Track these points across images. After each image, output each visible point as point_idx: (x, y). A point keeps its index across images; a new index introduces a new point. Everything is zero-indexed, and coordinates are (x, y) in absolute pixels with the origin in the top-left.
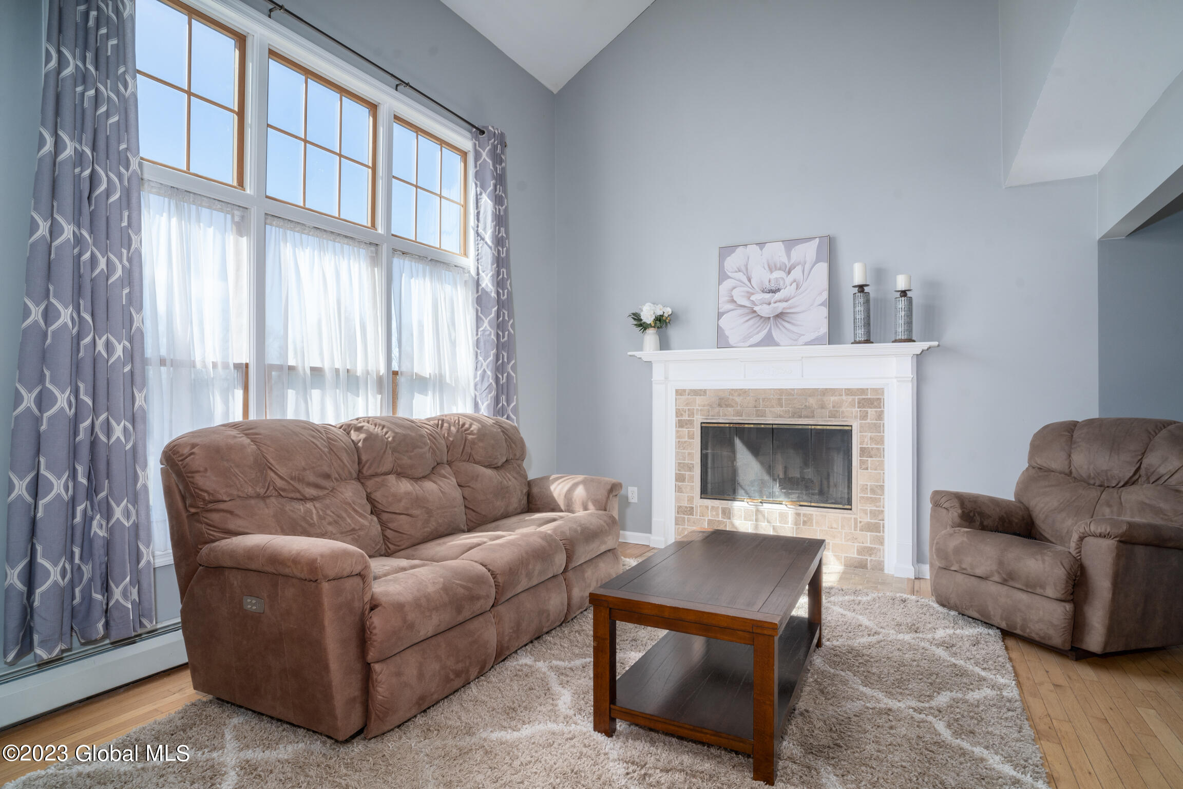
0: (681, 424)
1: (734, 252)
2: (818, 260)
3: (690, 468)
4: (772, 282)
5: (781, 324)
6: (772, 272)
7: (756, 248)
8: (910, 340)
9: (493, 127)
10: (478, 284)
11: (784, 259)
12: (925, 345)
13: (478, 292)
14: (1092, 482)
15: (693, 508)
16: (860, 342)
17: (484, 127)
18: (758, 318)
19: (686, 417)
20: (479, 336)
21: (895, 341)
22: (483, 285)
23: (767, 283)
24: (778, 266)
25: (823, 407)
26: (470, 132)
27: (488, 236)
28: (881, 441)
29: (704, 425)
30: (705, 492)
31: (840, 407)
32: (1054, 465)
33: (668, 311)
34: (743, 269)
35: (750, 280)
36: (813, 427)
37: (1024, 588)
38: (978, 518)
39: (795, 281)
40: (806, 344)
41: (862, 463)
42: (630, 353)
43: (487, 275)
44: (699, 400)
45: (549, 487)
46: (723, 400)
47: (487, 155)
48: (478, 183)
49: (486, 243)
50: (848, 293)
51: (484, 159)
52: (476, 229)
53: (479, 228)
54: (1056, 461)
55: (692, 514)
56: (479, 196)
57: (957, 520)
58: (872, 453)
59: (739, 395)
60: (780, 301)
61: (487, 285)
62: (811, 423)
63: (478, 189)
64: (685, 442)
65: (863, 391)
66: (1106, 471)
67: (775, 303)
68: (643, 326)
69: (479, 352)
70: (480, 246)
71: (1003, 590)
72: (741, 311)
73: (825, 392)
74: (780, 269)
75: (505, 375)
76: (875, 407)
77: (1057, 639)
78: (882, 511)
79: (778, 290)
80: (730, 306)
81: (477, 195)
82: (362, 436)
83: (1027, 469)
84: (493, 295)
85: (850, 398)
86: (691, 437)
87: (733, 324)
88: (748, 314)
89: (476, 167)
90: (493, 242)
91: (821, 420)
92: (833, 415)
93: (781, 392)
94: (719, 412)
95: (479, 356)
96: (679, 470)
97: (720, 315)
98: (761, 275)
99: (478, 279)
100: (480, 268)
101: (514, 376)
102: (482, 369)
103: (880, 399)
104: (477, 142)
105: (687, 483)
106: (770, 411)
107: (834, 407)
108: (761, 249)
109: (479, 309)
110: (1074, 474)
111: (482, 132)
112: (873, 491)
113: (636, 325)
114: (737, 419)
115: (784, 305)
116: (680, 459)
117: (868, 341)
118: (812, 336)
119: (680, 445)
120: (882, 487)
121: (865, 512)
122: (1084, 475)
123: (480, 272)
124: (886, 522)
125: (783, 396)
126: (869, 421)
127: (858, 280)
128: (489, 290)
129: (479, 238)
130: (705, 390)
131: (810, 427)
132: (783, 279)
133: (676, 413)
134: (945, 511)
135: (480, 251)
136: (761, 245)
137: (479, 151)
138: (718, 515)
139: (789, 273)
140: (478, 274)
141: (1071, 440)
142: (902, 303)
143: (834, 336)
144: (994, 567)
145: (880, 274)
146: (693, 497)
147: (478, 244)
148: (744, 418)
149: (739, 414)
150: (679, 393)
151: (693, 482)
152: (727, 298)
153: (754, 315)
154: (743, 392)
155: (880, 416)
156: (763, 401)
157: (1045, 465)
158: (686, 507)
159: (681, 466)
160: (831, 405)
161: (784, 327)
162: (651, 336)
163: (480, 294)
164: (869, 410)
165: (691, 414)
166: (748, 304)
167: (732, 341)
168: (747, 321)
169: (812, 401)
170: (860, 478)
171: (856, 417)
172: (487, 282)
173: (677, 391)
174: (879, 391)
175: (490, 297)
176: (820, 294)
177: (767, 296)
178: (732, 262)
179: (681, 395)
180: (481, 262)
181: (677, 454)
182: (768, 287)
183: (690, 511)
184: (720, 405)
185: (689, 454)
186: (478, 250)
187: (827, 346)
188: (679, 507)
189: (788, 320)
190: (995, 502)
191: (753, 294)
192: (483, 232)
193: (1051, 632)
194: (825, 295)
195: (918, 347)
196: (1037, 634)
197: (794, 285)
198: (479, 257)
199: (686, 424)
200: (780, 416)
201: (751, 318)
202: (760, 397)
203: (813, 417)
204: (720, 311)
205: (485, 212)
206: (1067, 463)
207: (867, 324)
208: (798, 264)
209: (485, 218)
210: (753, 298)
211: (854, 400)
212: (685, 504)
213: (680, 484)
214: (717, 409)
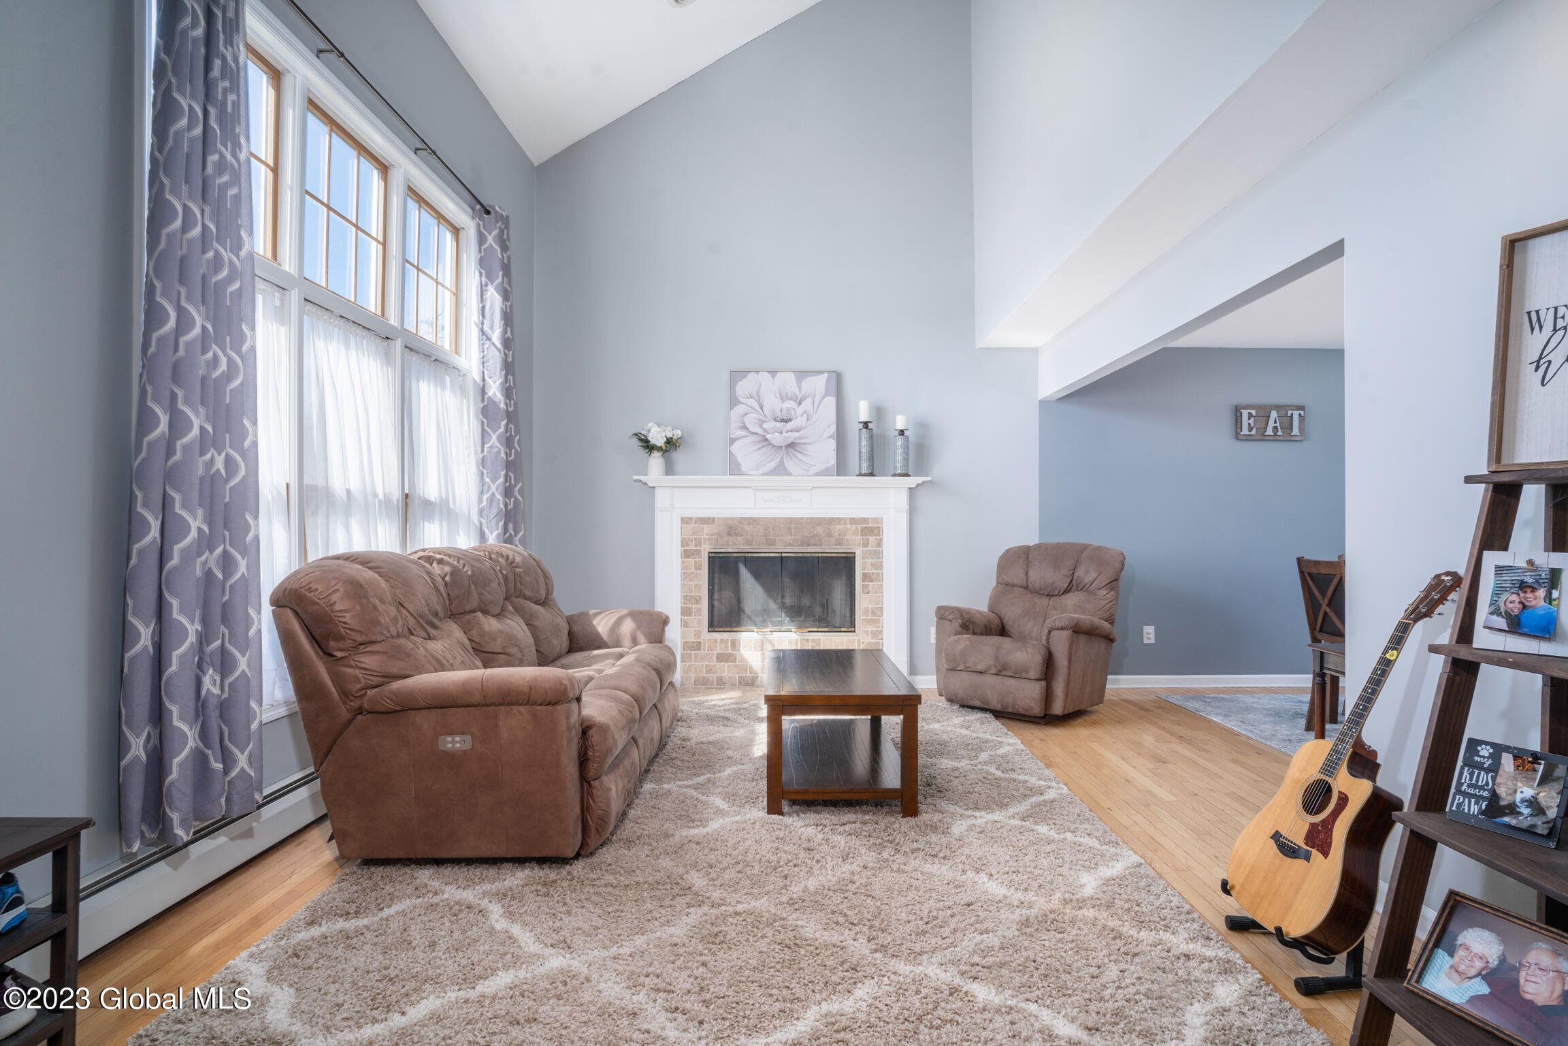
0: (687, 554)
1: (745, 377)
2: (827, 394)
3: (698, 601)
4: (784, 411)
5: (793, 454)
6: (783, 401)
7: (769, 375)
8: (907, 475)
9: (500, 208)
10: (483, 391)
11: (796, 390)
12: (920, 480)
13: (483, 401)
14: (1042, 592)
15: (700, 642)
16: (865, 475)
17: (490, 206)
18: (770, 447)
19: (692, 547)
20: (485, 453)
21: (895, 475)
22: (490, 394)
23: (779, 413)
24: (790, 395)
25: (830, 535)
26: (473, 209)
27: (496, 336)
28: (879, 566)
29: (711, 555)
30: (713, 626)
31: (845, 535)
32: (1016, 581)
33: (679, 433)
34: (755, 395)
35: (761, 407)
36: (820, 555)
37: (1013, 675)
38: (971, 627)
39: (805, 412)
40: (817, 474)
41: (864, 587)
42: (635, 477)
43: (495, 383)
44: (707, 529)
45: (592, 623)
46: (732, 528)
47: (494, 240)
48: (483, 272)
49: (494, 344)
50: (853, 428)
51: (491, 244)
52: (481, 326)
53: (485, 326)
54: (1016, 576)
55: (699, 649)
56: (484, 288)
57: (959, 629)
58: (873, 577)
59: (749, 524)
60: (791, 431)
61: (494, 393)
62: (819, 550)
63: (484, 279)
64: (692, 573)
65: (865, 520)
66: (1052, 584)
67: (787, 432)
68: (649, 447)
69: (485, 472)
70: (486, 347)
71: (998, 679)
72: (752, 439)
73: (832, 521)
74: (791, 399)
75: (512, 500)
76: (876, 535)
77: (1037, 710)
78: (882, 631)
79: (790, 420)
80: (742, 433)
81: (481, 286)
82: (447, 569)
83: (997, 585)
84: (502, 405)
85: (854, 527)
86: (698, 567)
87: (744, 451)
88: (760, 442)
89: (480, 252)
90: (501, 344)
91: (829, 548)
92: (839, 543)
93: (791, 520)
94: (728, 542)
95: (485, 477)
96: (685, 604)
97: (732, 441)
98: (772, 403)
99: (484, 386)
100: (486, 373)
101: (521, 499)
102: (490, 493)
103: (879, 528)
104: (481, 223)
105: (693, 617)
106: (780, 540)
107: (839, 535)
108: (773, 377)
109: (485, 421)
110: (1030, 587)
111: (488, 213)
112: (874, 613)
113: (642, 446)
114: (746, 548)
115: (796, 434)
116: (686, 592)
117: (871, 474)
118: (821, 467)
119: (686, 576)
120: (881, 609)
121: (867, 632)
122: (1037, 588)
123: (486, 378)
124: (885, 641)
125: (792, 524)
126: (870, 548)
127: (864, 418)
128: (497, 400)
129: (485, 338)
130: (714, 518)
131: (817, 555)
132: (794, 409)
133: (682, 542)
134: (948, 622)
135: (485, 353)
136: (773, 373)
137: (484, 234)
138: (727, 647)
139: (800, 404)
140: (484, 380)
141: (1028, 562)
142: (900, 441)
143: (841, 468)
144: (992, 662)
145: (879, 412)
146: (700, 631)
147: (483, 344)
148: (753, 546)
149: (749, 543)
150: (685, 521)
151: (700, 615)
152: (740, 424)
153: (766, 443)
154: (753, 521)
155: (879, 543)
156: (773, 529)
157: (1009, 581)
158: (693, 642)
159: (686, 599)
160: (837, 534)
161: (795, 456)
162: (656, 460)
163: (486, 403)
164: (870, 538)
165: (698, 543)
166: (758, 430)
167: (744, 469)
168: (760, 449)
169: (819, 530)
170: (863, 602)
171: (859, 545)
172: (495, 390)
173: (682, 519)
174: (879, 520)
175: (499, 408)
176: (829, 427)
177: (779, 425)
178: (743, 387)
179: (687, 523)
180: (488, 366)
181: (683, 586)
182: (780, 417)
183: (698, 646)
184: (729, 534)
185: (696, 585)
186: (483, 352)
187: (836, 477)
188: (685, 643)
189: (798, 449)
190: (979, 612)
191: (765, 422)
192: (490, 331)
193: (1033, 704)
194: (834, 428)
195: (913, 481)
196: (1023, 708)
197: (805, 416)
198: (485, 359)
199: (693, 554)
200: (790, 545)
201: (762, 447)
202: (770, 526)
203: (821, 545)
204: (732, 436)
205: (492, 307)
206: (1025, 578)
207: (871, 459)
208: (808, 396)
209: (492, 314)
210: (765, 426)
211: (857, 528)
212: (692, 639)
213: (686, 618)
214: (726, 539)
